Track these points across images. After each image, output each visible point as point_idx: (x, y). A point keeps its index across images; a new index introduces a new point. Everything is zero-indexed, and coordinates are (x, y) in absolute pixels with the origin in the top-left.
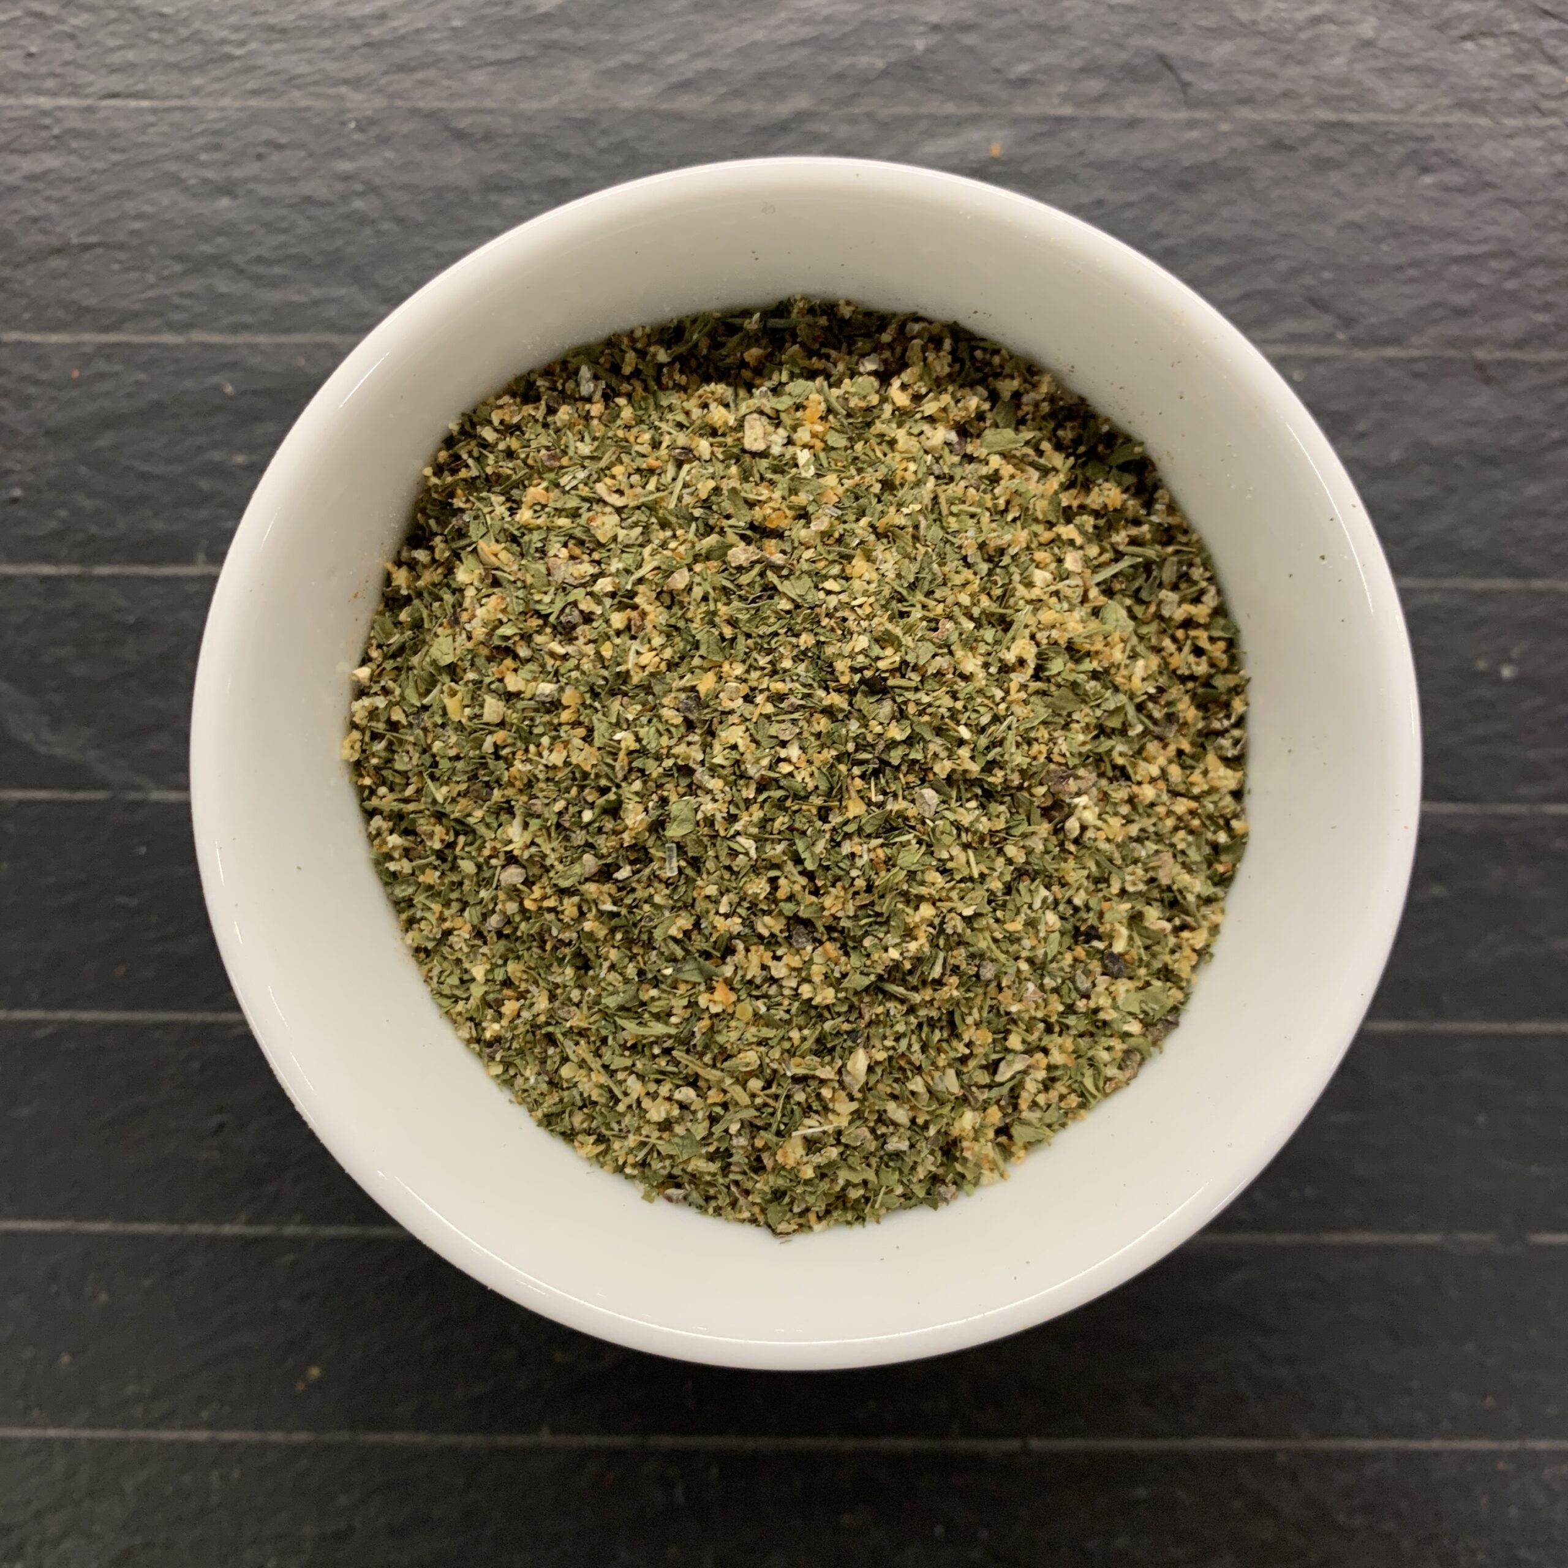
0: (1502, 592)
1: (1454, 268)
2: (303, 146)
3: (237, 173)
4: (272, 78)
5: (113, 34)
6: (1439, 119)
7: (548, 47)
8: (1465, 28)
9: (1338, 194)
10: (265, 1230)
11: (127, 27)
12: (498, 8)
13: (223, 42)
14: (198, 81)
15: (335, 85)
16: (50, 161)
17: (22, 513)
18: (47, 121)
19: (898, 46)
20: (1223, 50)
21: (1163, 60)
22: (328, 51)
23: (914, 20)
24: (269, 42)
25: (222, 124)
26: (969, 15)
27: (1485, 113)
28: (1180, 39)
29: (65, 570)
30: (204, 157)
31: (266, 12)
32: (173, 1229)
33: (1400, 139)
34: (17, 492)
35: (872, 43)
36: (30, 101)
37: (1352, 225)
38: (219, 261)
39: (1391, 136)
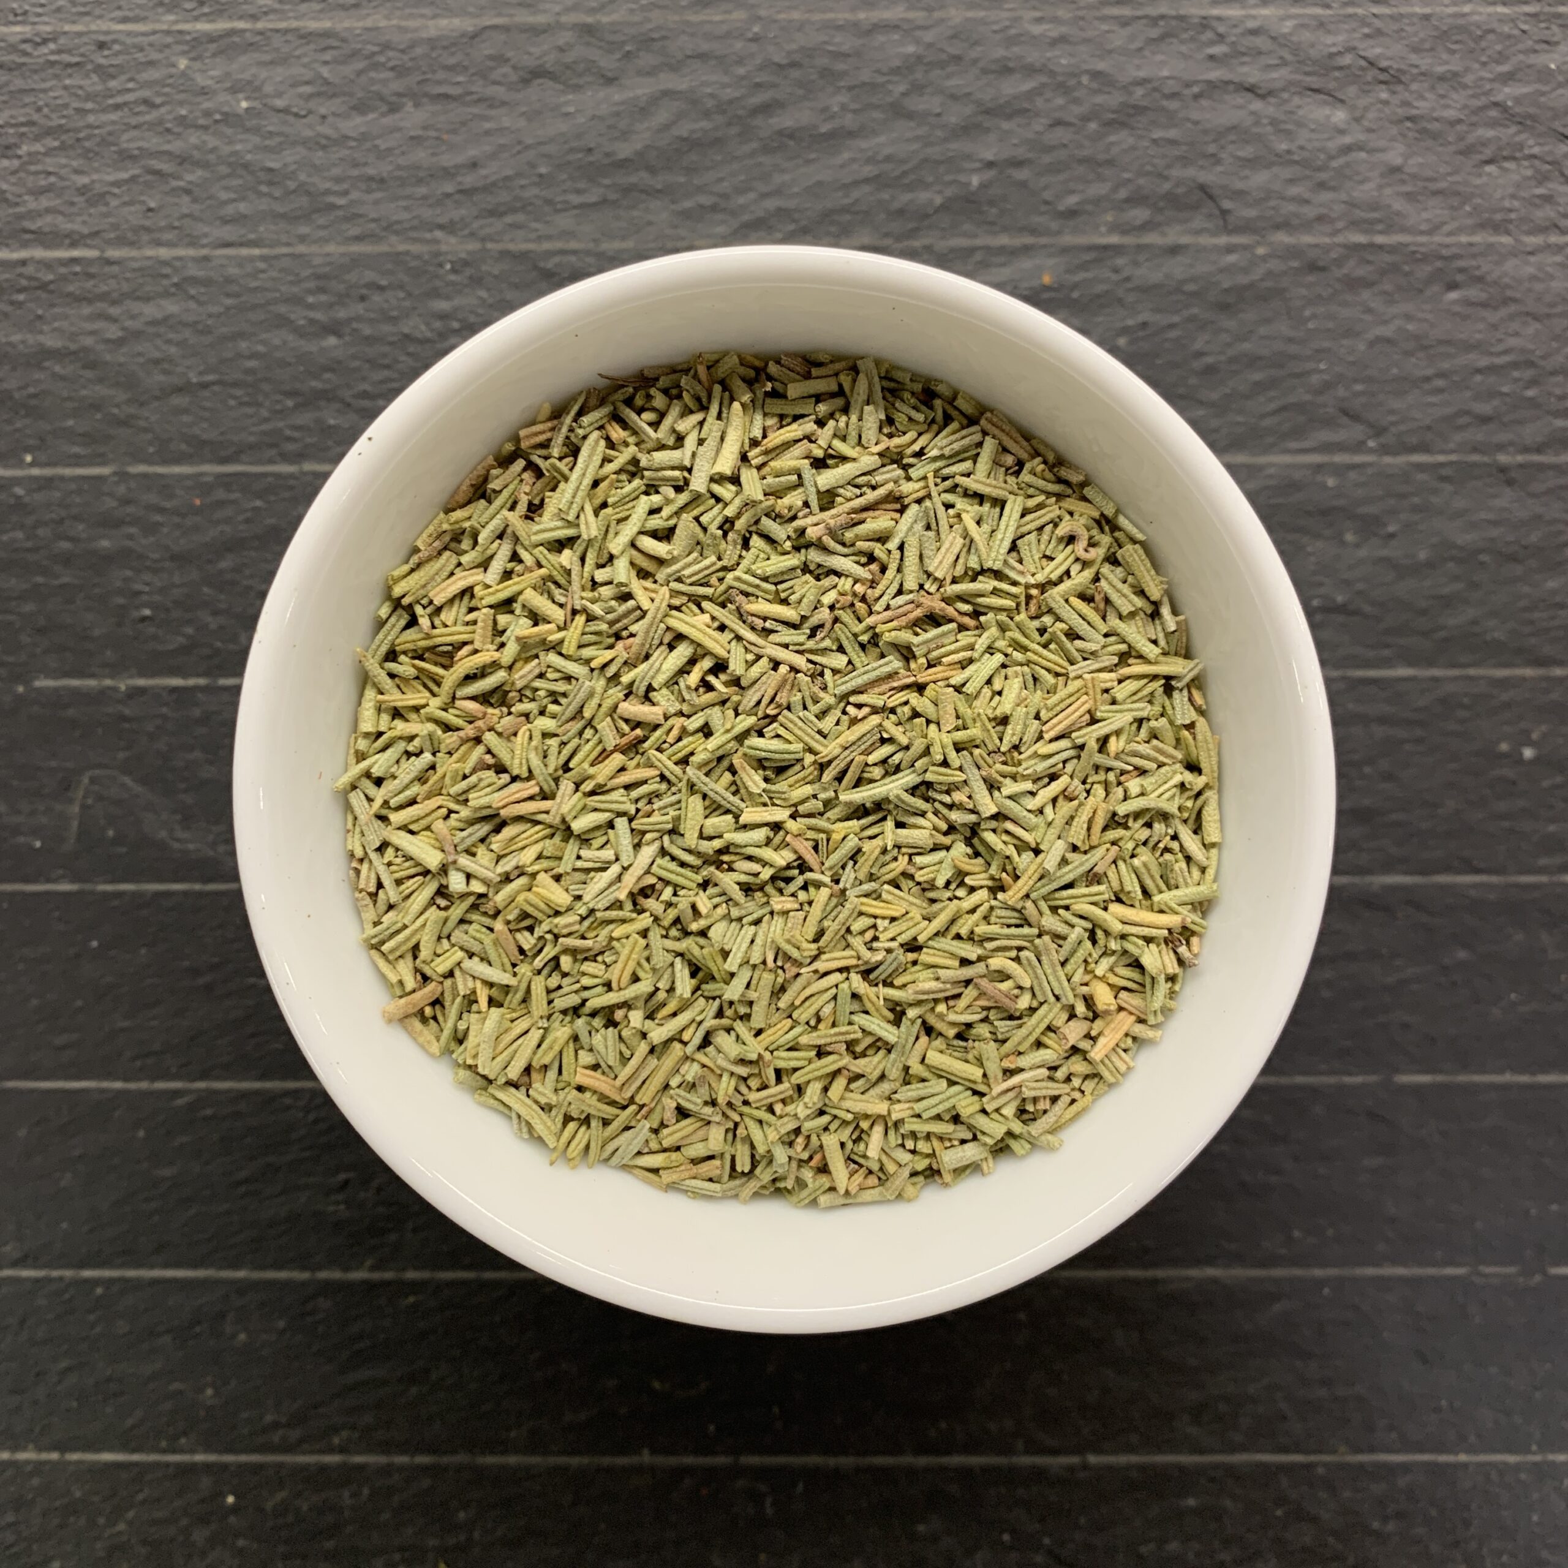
0: (1524, 679)
1: (1478, 378)
2: (401, 287)
3: (342, 314)
4: (373, 225)
5: (226, 188)
6: (1464, 239)
7: (627, 190)
8: (1488, 153)
9: (1369, 311)
10: (389, 1275)
11: (240, 182)
12: (580, 155)
13: (328, 192)
14: (304, 230)
15: (431, 231)
16: (171, 307)
17: (152, 630)
18: (167, 270)
19: (955, 181)
20: (1259, 179)
21: (1202, 188)
22: (424, 198)
23: (969, 157)
24: (369, 191)
25: (327, 269)
26: (1021, 153)
27: (1508, 233)
28: (1219, 169)
29: (191, 682)
30: (311, 299)
31: (366, 164)
32: (305, 1275)
33: (1425, 258)
34: (147, 612)
35: (930, 179)
36: (150, 252)
37: (1379, 340)
38: (327, 396)
39: (1419, 256)
